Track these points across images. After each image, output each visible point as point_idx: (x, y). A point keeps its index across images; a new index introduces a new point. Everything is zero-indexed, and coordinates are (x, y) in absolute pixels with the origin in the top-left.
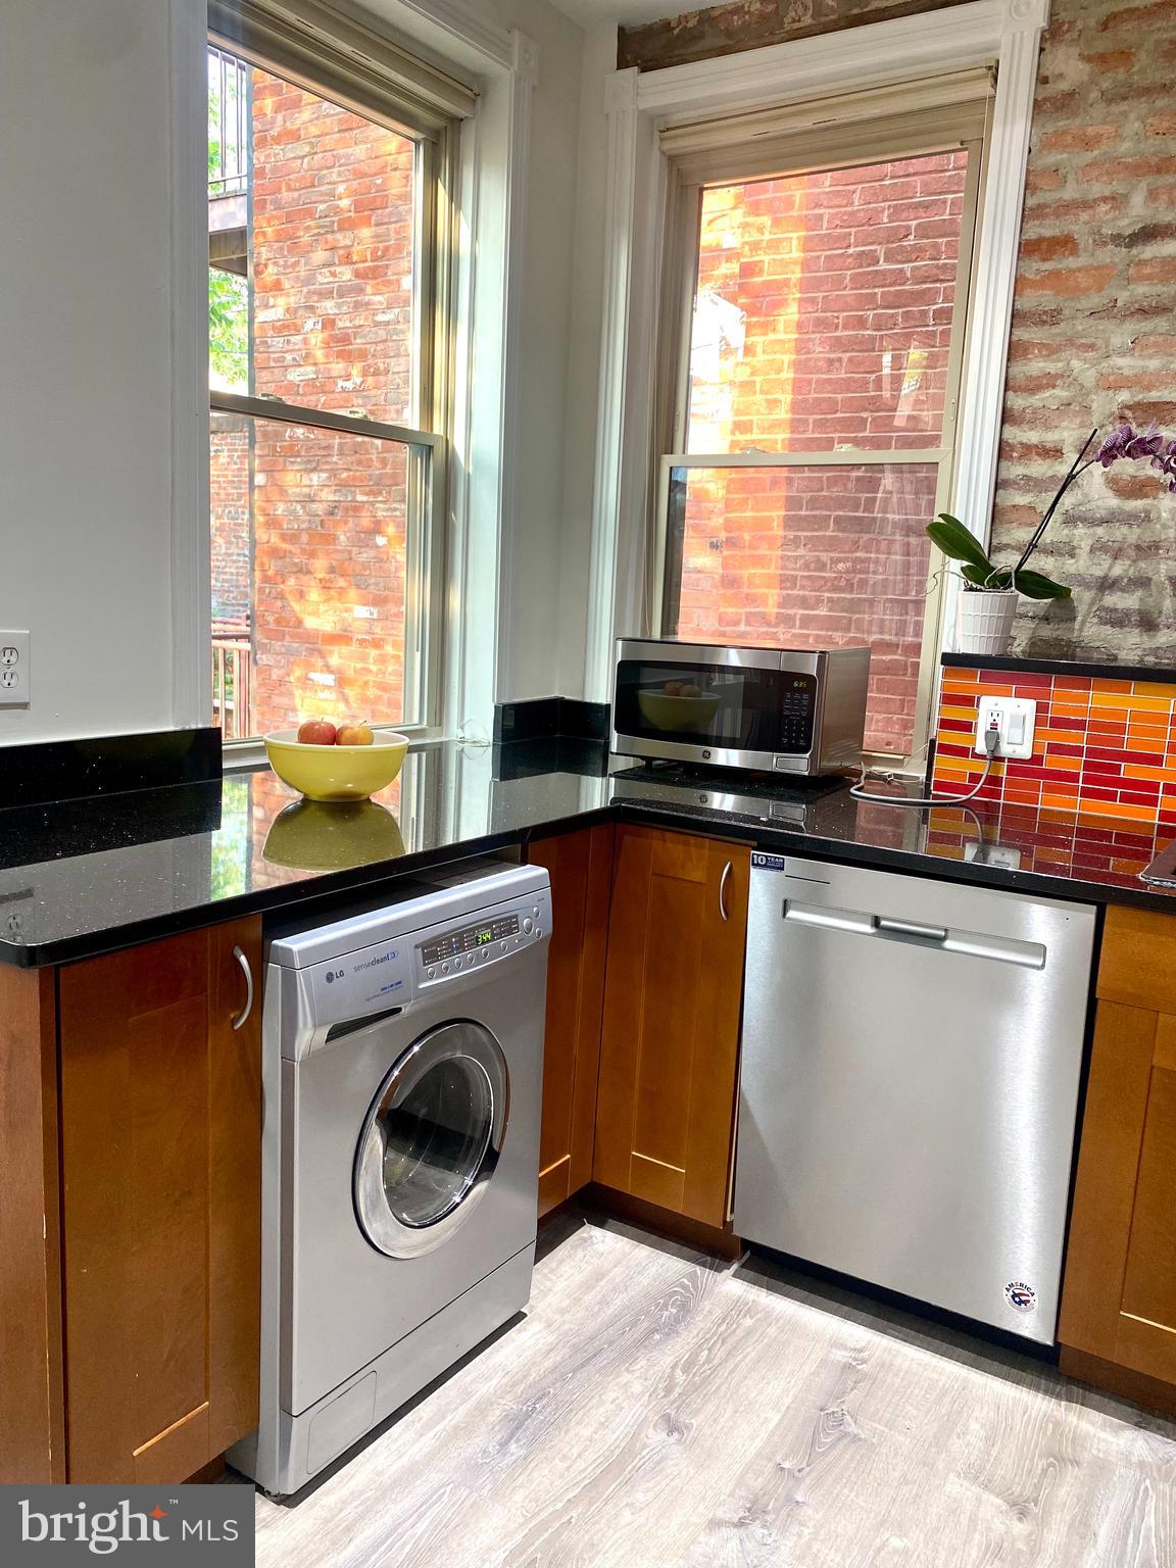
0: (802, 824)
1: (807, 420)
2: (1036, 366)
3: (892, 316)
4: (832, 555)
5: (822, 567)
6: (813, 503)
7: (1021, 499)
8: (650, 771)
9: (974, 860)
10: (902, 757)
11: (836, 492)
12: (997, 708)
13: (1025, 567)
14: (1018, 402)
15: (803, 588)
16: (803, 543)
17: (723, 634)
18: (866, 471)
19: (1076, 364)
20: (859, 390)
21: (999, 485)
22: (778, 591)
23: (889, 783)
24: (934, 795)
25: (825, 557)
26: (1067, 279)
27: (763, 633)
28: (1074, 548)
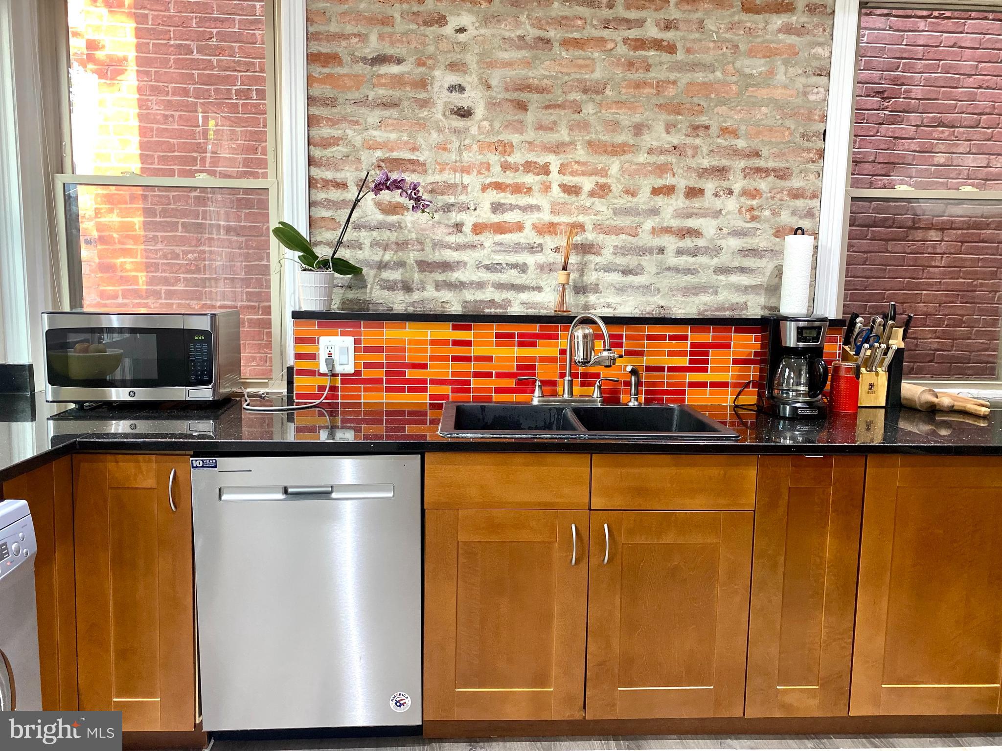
0: (212, 434)
1: (153, 156)
2: (325, 131)
3: (207, 90)
4: (183, 248)
5: (177, 257)
6: (165, 213)
7: (326, 213)
8: (84, 411)
9: (328, 439)
10: (267, 381)
11: (180, 206)
12: (330, 344)
13: (335, 256)
14: (317, 153)
15: (164, 271)
16: (160, 240)
17: (105, 306)
18: (200, 192)
19: (350, 132)
20: (189, 137)
21: (311, 204)
22: (145, 274)
23: (264, 398)
24: (297, 403)
25: (178, 250)
26: (338, 79)
27: (137, 303)
28: (361, 244)
